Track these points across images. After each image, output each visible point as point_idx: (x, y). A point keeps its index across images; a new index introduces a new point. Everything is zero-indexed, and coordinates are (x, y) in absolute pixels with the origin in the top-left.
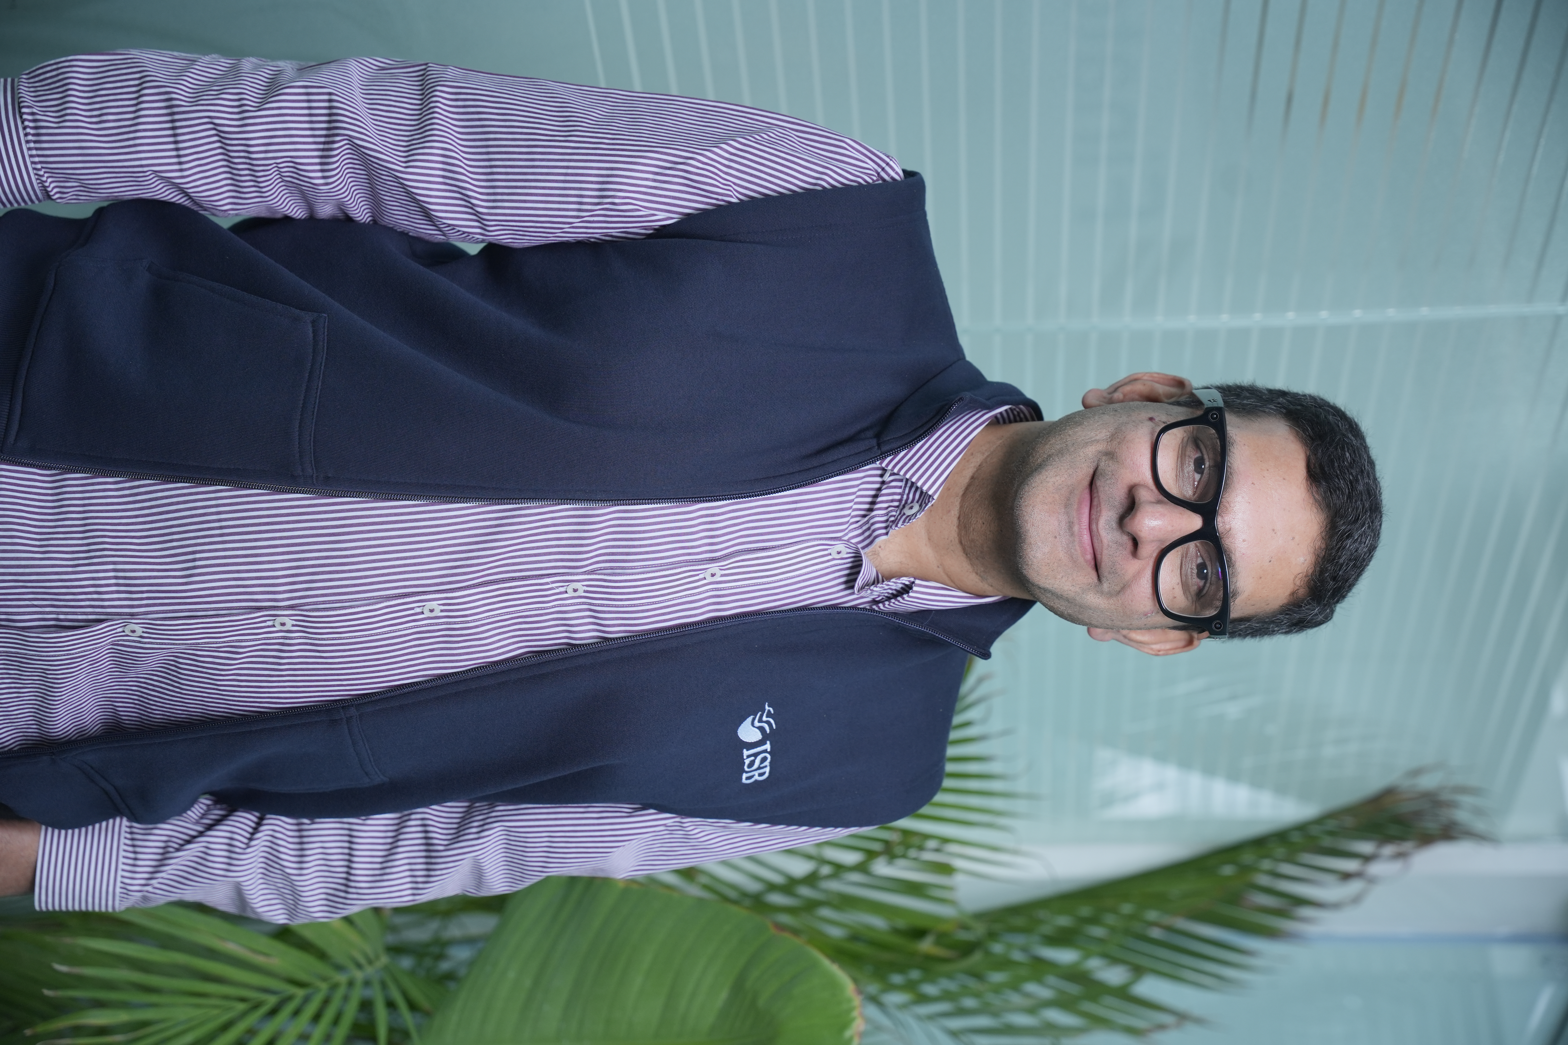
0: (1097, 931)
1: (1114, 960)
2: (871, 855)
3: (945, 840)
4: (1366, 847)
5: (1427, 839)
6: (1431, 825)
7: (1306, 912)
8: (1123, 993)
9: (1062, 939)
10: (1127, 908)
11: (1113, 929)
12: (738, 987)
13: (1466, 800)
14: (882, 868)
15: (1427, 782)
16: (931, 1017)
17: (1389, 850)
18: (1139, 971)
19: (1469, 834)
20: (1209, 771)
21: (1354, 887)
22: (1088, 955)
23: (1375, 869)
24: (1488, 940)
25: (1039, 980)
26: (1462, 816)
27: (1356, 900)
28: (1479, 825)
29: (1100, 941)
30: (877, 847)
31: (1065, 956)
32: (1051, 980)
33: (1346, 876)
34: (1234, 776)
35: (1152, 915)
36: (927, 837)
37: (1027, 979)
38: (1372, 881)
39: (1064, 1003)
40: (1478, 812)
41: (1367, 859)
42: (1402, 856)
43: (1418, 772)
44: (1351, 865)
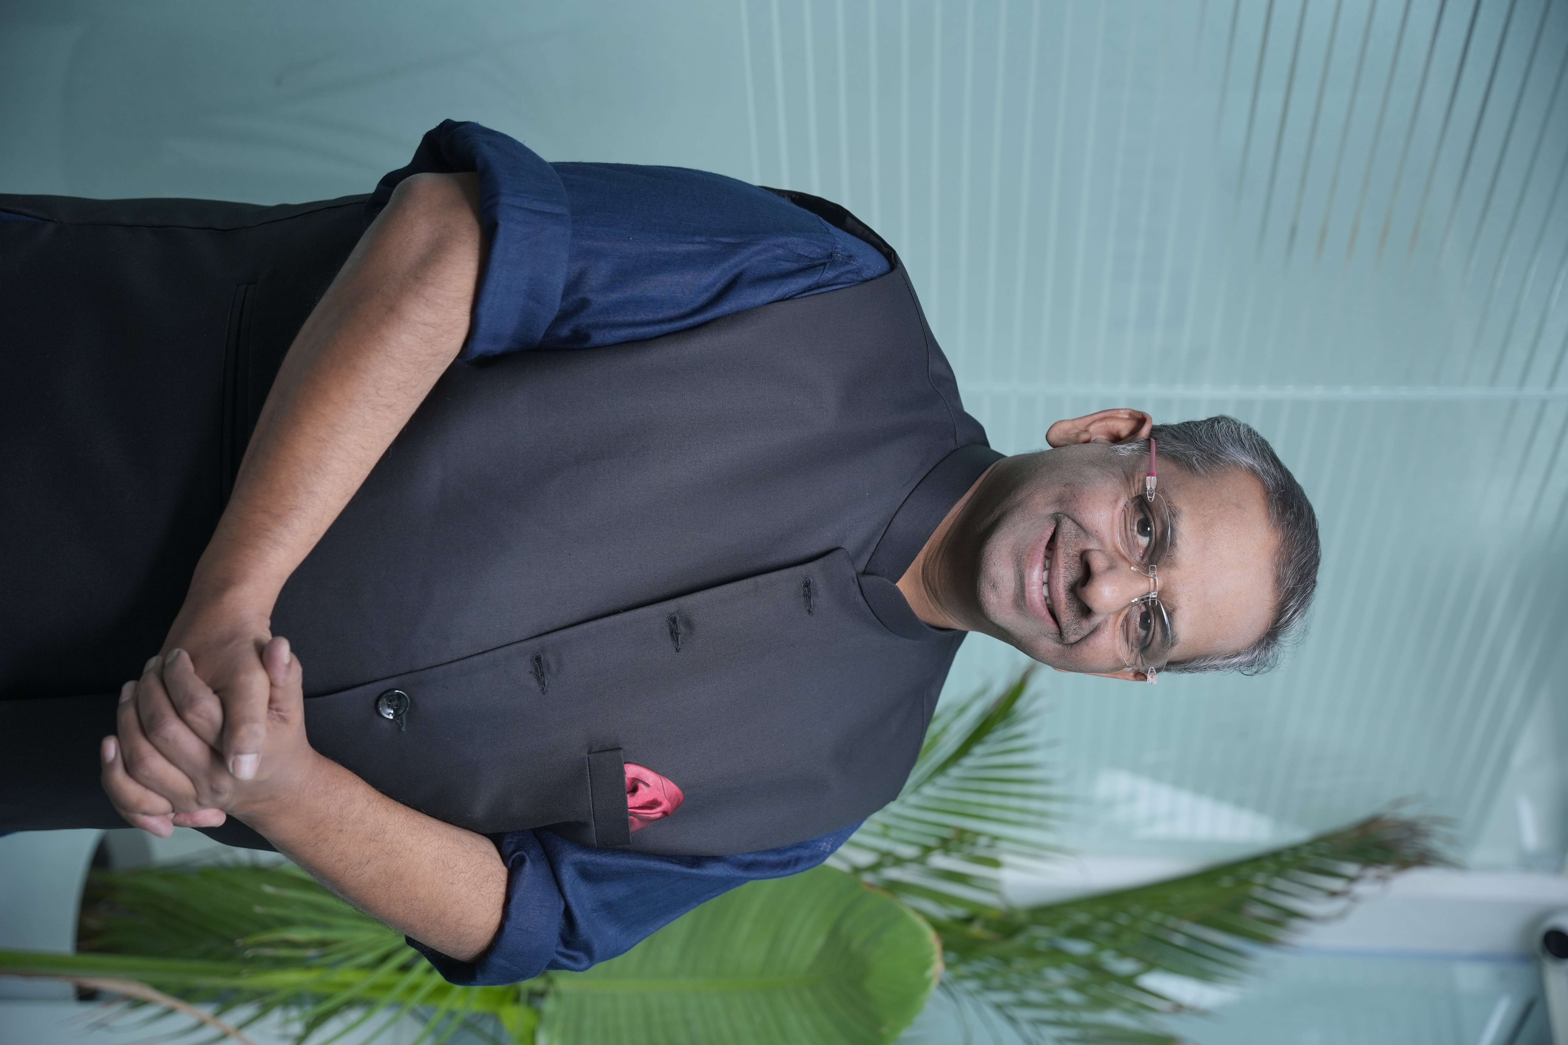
1: (1123, 954)
2: (927, 850)
3: (995, 838)
4: (1351, 869)
5: (1405, 864)
6: (1409, 852)
7: (1297, 923)
8: (1129, 981)
9: (1079, 933)
10: (1137, 910)
12: (834, 933)
13: (1441, 829)
14: (939, 861)
15: (1408, 812)
17: (1372, 872)
19: (1442, 861)
21: (1339, 904)
22: (1101, 947)
23: (1360, 889)
24: (1451, 957)
25: (1058, 966)
26: (1436, 844)
27: (1341, 915)
28: (1451, 853)
30: (931, 842)
31: (1079, 947)
32: (1070, 968)
33: (1333, 894)
36: (978, 834)
38: (1355, 899)
40: (1451, 841)
41: (1352, 880)
42: (1382, 879)
43: (1399, 803)
44: (1336, 884)
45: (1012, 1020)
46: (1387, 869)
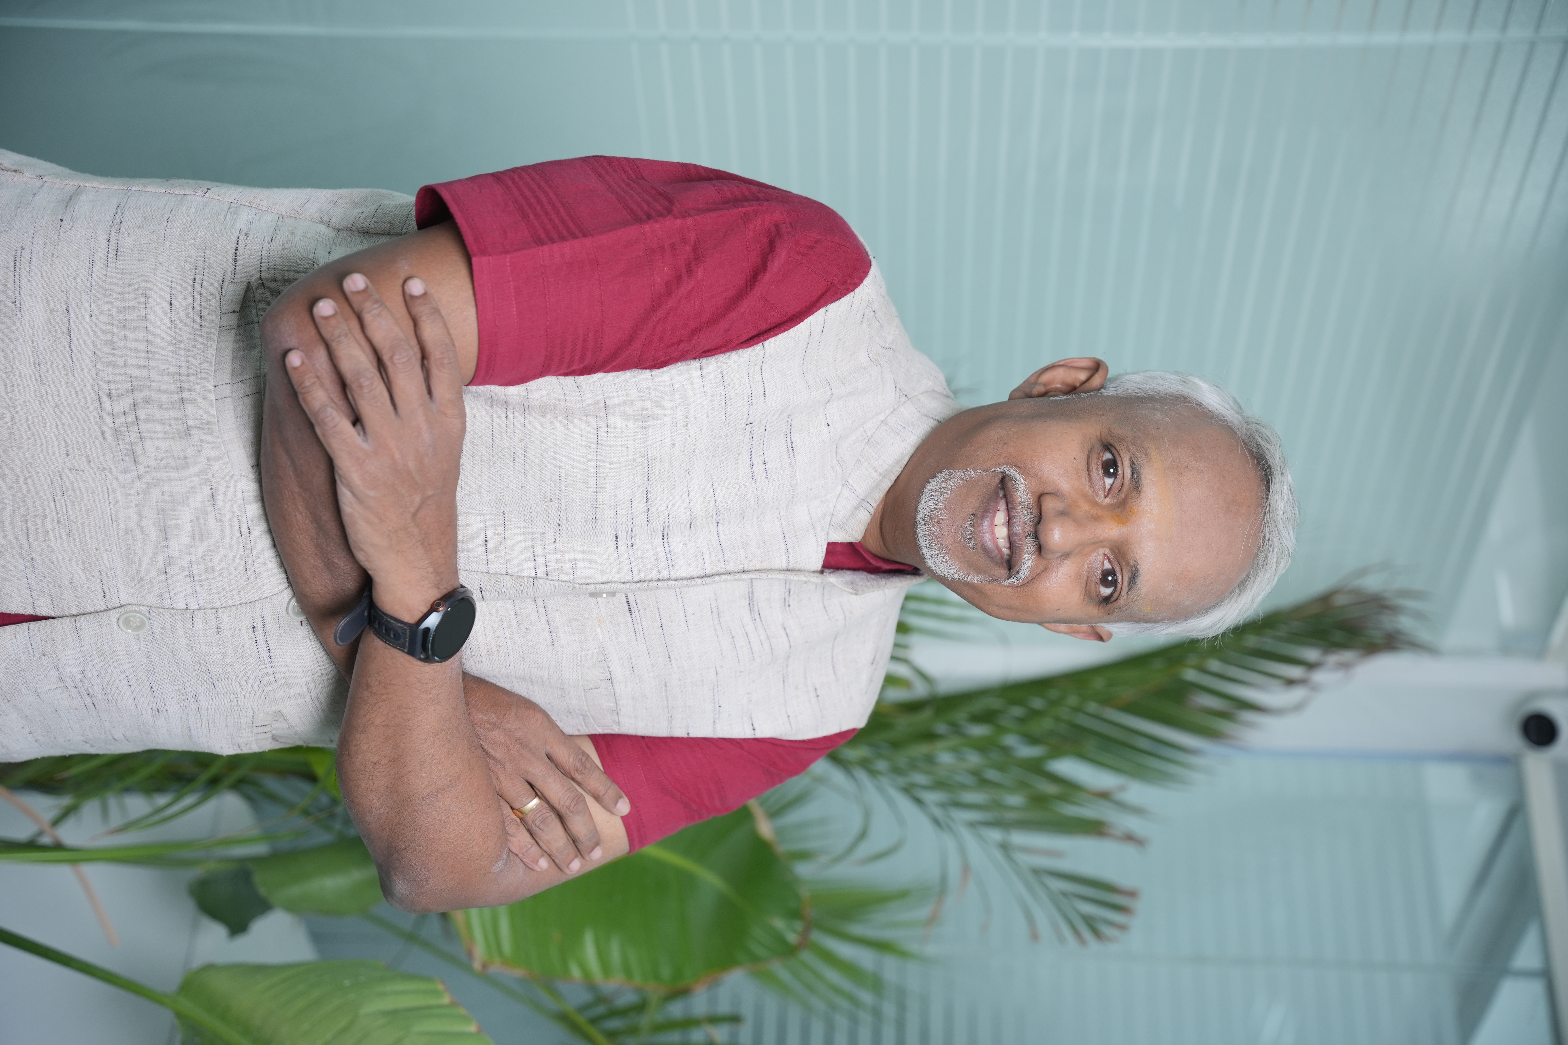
1: (1032, 740)
4: (1311, 654)
5: (1372, 648)
6: (1375, 633)
7: (1248, 716)
13: (1412, 604)
15: (1372, 583)
17: (1333, 659)
18: (1056, 750)
21: (1297, 694)
23: (1319, 677)
24: (1419, 758)
25: (954, 749)
26: (1405, 623)
27: (1298, 707)
28: (1423, 634)
31: (981, 731)
33: (1290, 682)
38: (1316, 688)
41: (1311, 666)
42: (1345, 666)
43: (1363, 572)
44: (1295, 672)
45: (918, 801)
46: (1347, 656)
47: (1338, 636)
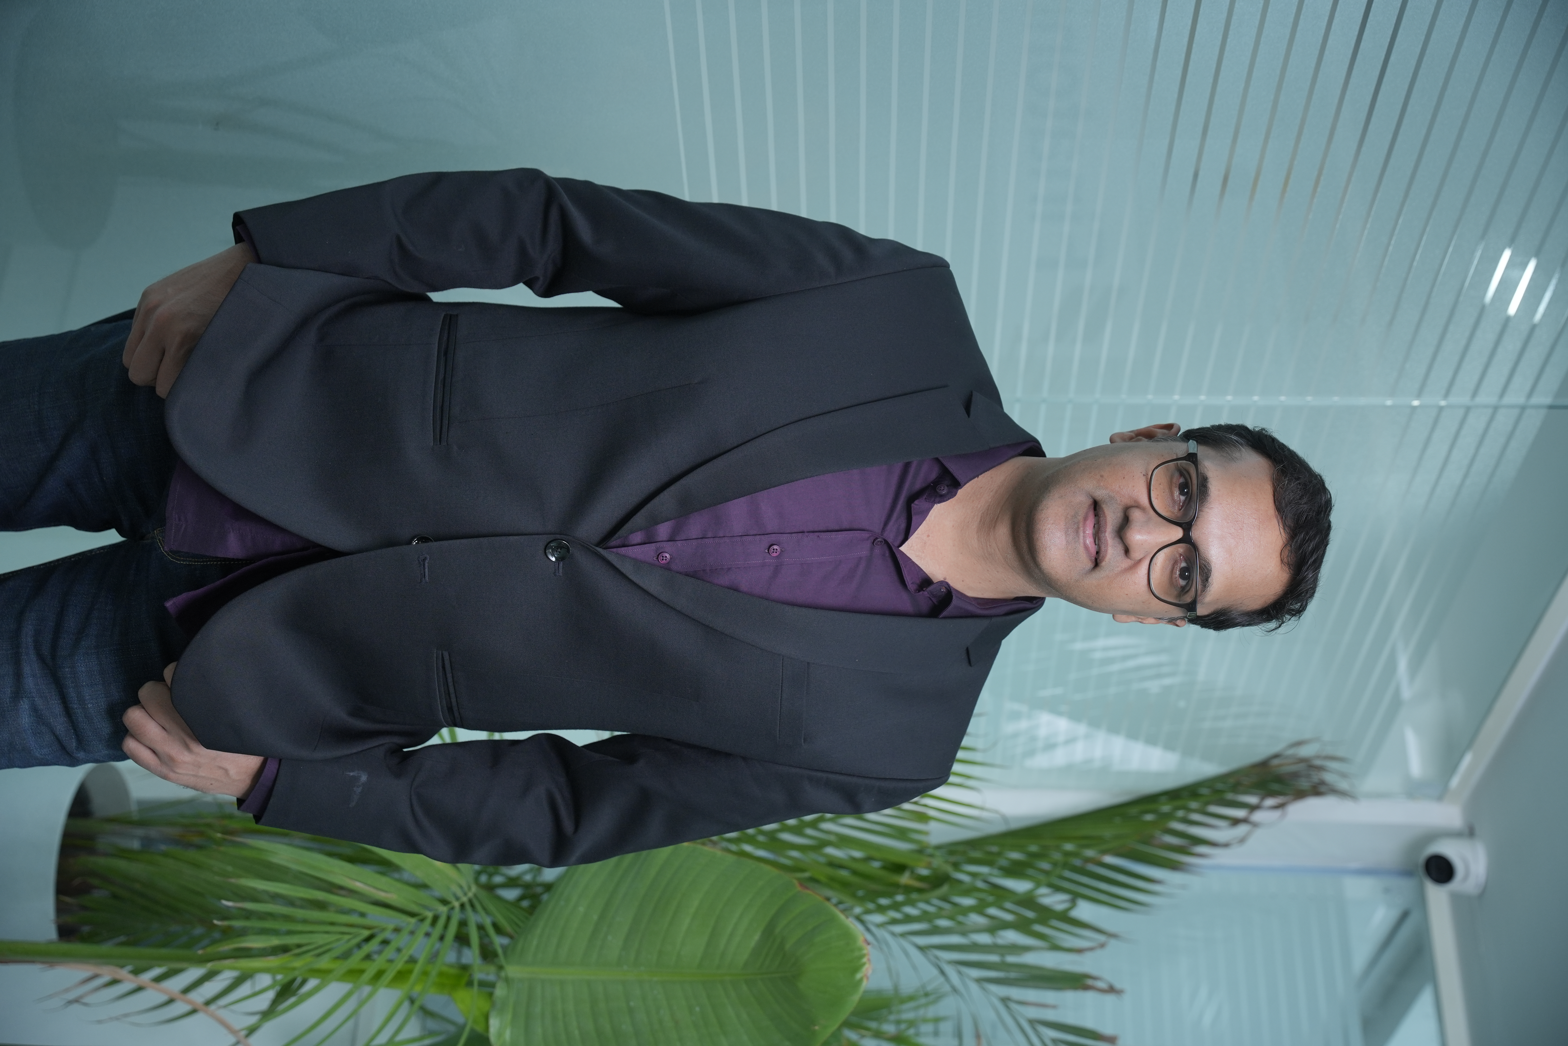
0: (1045, 865)
1: (1058, 889)
4: (1253, 800)
5: (1300, 795)
6: (1304, 784)
8: (1065, 916)
9: (1015, 870)
10: (1069, 847)
11: (1055, 864)
12: (769, 931)
13: (1334, 766)
15: (1305, 751)
16: (903, 935)
17: (1270, 802)
18: (1076, 897)
19: (1334, 791)
20: (1132, 735)
21: (1242, 829)
22: (1038, 885)
23: (1258, 816)
24: (1341, 872)
25: (1000, 905)
26: (1328, 777)
27: (1242, 840)
28: (1343, 785)
29: (1046, 873)
31: (1020, 886)
32: (1008, 905)
33: (1235, 822)
34: (1151, 741)
35: (1090, 853)
37: (990, 905)
38: (1255, 825)
39: (1022, 926)
40: (1342, 775)
41: (1253, 808)
43: (1299, 744)
44: (1240, 813)
47: (1276, 787)
